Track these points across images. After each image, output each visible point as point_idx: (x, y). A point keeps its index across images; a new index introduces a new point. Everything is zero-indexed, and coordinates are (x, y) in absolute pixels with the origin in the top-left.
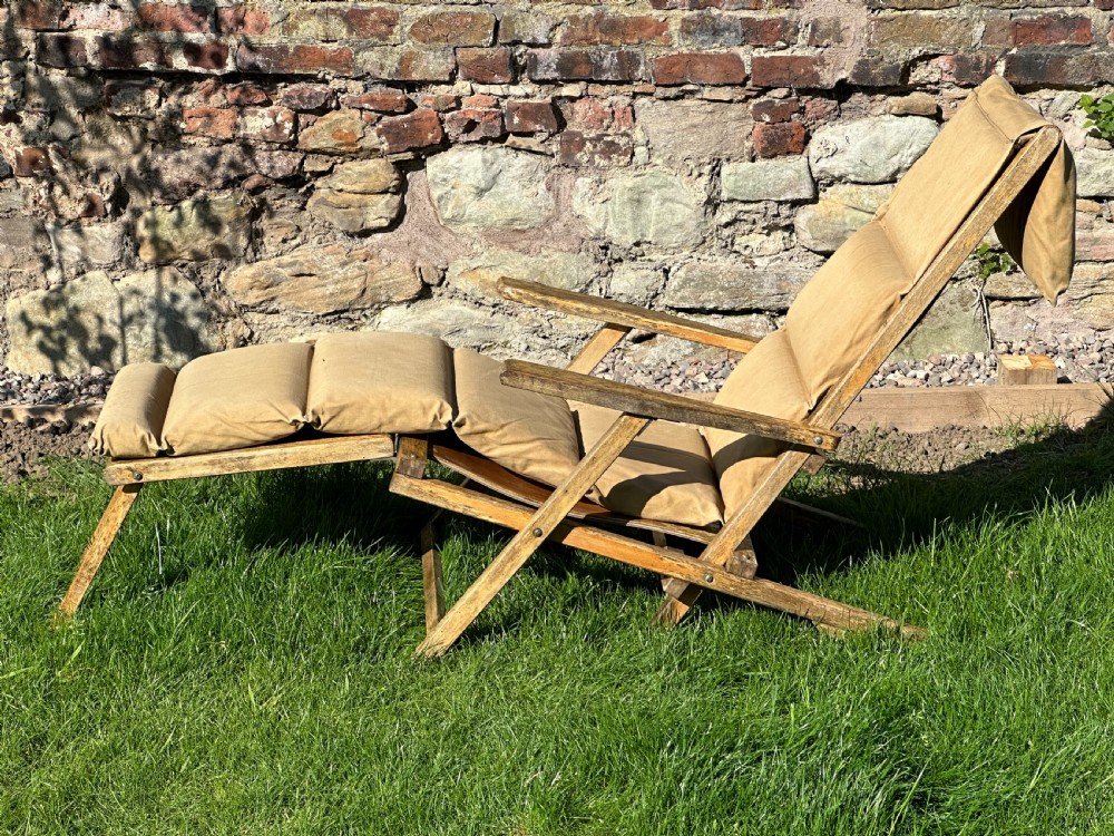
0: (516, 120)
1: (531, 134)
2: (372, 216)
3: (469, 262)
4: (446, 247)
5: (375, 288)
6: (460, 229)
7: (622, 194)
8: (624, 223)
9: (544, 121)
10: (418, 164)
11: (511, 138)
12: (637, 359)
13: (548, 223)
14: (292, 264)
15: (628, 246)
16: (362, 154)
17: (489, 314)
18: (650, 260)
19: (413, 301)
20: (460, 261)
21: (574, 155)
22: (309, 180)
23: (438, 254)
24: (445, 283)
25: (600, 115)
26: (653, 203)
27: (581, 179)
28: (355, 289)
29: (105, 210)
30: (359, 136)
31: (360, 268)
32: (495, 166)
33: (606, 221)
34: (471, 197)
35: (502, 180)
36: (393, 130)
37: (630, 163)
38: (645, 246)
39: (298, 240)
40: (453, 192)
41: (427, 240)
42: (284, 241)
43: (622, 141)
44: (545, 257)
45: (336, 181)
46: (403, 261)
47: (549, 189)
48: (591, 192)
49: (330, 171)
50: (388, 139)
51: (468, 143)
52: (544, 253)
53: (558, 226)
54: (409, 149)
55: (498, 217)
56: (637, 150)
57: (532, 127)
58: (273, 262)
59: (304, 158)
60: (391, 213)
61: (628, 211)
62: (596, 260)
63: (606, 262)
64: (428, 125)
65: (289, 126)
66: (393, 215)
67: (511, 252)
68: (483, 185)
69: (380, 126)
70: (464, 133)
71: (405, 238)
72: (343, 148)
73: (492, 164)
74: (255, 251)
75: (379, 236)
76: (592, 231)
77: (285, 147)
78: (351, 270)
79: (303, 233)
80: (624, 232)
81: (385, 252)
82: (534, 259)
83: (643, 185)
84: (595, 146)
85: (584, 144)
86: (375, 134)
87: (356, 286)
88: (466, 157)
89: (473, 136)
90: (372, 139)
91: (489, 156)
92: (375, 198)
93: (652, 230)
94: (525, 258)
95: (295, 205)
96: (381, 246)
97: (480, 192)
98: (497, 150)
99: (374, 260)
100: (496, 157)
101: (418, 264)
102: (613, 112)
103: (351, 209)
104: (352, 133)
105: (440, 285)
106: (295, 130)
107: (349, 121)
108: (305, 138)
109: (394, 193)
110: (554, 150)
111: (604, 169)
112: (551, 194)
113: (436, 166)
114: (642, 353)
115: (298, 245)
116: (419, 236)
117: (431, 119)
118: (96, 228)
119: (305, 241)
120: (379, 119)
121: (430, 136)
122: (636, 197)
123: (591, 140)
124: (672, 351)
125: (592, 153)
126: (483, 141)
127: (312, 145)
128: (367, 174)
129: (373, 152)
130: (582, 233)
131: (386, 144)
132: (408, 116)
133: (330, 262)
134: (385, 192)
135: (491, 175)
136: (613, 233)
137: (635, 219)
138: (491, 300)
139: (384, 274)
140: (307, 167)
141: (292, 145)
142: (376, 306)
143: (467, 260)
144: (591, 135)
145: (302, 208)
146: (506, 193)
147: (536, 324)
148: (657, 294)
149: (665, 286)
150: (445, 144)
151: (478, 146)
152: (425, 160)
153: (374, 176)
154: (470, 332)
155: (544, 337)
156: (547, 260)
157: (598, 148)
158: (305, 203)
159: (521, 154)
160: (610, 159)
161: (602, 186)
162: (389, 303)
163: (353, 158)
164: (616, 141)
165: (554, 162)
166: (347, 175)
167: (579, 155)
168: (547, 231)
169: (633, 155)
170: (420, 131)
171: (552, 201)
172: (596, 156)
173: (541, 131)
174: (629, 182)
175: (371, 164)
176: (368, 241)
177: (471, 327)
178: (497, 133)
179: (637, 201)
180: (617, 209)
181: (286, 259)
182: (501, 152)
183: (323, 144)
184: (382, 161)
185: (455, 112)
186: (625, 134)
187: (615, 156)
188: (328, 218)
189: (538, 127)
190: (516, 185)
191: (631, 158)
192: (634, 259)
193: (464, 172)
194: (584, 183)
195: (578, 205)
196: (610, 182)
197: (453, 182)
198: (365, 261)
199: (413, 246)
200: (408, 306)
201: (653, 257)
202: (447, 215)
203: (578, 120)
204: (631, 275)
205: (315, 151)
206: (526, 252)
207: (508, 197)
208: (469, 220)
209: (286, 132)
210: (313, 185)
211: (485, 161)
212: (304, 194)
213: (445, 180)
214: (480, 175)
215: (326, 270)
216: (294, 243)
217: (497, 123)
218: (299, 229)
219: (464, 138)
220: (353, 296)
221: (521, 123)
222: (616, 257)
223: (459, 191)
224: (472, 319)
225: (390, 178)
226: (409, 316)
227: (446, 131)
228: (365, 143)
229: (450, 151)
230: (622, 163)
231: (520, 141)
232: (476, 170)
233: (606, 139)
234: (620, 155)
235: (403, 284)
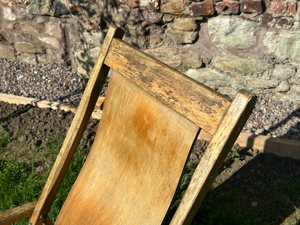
0: (245, 7)
1: (251, 13)
2: (186, 39)
3: (220, 58)
4: (212, 52)
5: (186, 63)
6: (218, 46)
7: (284, 40)
8: (283, 51)
9: (257, 8)
10: (205, 20)
11: (242, 14)
12: (278, 98)
13: (252, 47)
14: (158, 53)
15: (283, 60)
16: (184, 16)
17: (225, 76)
18: (291, 65)
19: (199, 68)
20: (217, 57)
21: (268, 23)
22: (165, 23)
23: (209, 54)
24: (210, 63)
25: (282, 8)
26: (297, 45)
27: (269, 32)
28: (178, 63)
29: (98, 28)
30: (182, 9)
31: (181, 56)
32: (234, 24)
33: (276, 50)
34: (223, 36)
35: (236, 29)
36: (195, 8)
37: (291, 28)
38: (290, 60)
39: (161, 43)
40: (216, 33)
41: (206, 49)
42: (157, 43)
43: (289, 19)
44: (249, 60)
45: (175, 25)
46: (196, 55)
47: (255, 35)
48: (272, 38)
49: (172, 21)
50: (193, 12)
51: (224, 15)
52: (249, 58)
53: (256, 49)
54: (201, 16)
55: (233, 44)
56: (295, 23)
57: (251, 10)
58: (152, 50)
59: (163, 15)
60: (193, 38)
61: (286, 47)
62: (269, 62)
63: (273, 64)
64: (209, 7)
65: (157, 4)
66: (194, 39)
67: (236, 56)
68: (228, 31)
69: (190, 6)
70: (223, 11)
71: (197, 47)
72: (177, 13)
73: (233, 23)
74: (147, 46)
75: (189, 45)
76: (269, 52)
77: (156, 11)
78: (178, 57)
79: (163, 41)
80: (282, 54)
81: (190, 51)
82: (244, 60)
83: (294, 37)
84: (277, 21)
85: (272, 19)
86: (188, 9)
87: (179, 62)
88: (223, 20)
89: (227, 12)
90: (187, 11)
91: (232, 20)
92: (188, 33)
93: (294, 54)
94: (241, 59)
95: (160, 31)
96: (189, 49)
97: (227, 34)
98: (237, 18)
99: (186, 54)
100: (235, 21)
101: (202, 57)
102: (288, 7)
103: (179, 36)
104: (180, 8)
105: (209, 63)
106: (159, 5)
107: (179, 4)
108: (163, 8)
109: (194, 31)
110: (260, 20)
111: (279, 29)
112: (255, 37)
113: (211, 23)
114: (280, 96)
115: (161, 45)
116: (203, 47)
117: (210, 5)
118: (96, 34)
119: (164, 44)
120: (190, 3)
121: (209, 11)
122: (290, 42)
123: (276, 18)
124: (292, 98)
125: (275, 23)
126: (231, 14)
127: (165, 11)
128: (185, 24)
129: (187, 16)
130: (265, 52)
131: (192, 13)
132: (202, 3)
133: (170, 53)
134: (191, 31)
135: (232, 28)
136: (278, 54)
137: (287, 50)
138: (226, 71)
139: (189, 59)
140: (164, 20)
141: (159, 11)
142: (186, 68)
143: (219, 57)
144: (276, 16)
145: (163, 32)
146: (237, 35)
147: (241, 82)
148: (291, 77)
149: (295, 74)
150: (216, 14)
151: (228, 16)
152: (208, 19)
153: (187, 25)
154: (217, 81)
155: (244, 86)
156: (249, 61)
157: (278, 21)
158: (164, 31)
159: (245, 21)
160: (282, 26)
161: (276, 36)
162: (191, 68)
163: (181, 17)
164: (287, 19)
165: (259, 24)
166: (178, 23)
167: (269, 23)
168: (251, 50)
169: (293, 25)
170: (205, 9)
171: (255, 40)
172: (277, 25)
173: (255, 12)
174: (289, 35)
175: (187, 20)
176: (185, 47)
177: (218, 79)
178: (237, 12)
179: (291, 42)
180: (281, 45)
181: (157, 50)
182: (237, 19)
183: (169, 11)
184: (191, 19)
185: (221, 2)
186: (291, 16)
187: (284, 25)
188: (171, 37)
189: (254, 11)
190: (242, 32)
191: (292, 26)
192: (284, 64)
193: (222, 26)
194: (269, 34)
195: (265, 42)
196: (280, 35)
197: (217, 29)
198: (183, 54)
199: (200, 51)
200: (197, 70)
201: (293, 64)
202: (214, 41)
203: (272, 9)
204: (282, 70)
205: (167, 13)
206: (241, 57)
207: (238, 36)
208: (222, 43)
209: (156, 6)
210: (166, 26)
211: (230, 22)
212: (164, 28)
213: (214, 28)
214: (227, 28)
215: (169, 56)
216: (160, 44)
217: (237, 8)
218: (162, 40)
219: (223, 13)
220: (177, 65)
221: (247, 9)
222: (277, 62)
223: (219, 33)
224: (218, 76)
225: (194, 26)
226: (197, 73)
227: (216, 9)
228: (185, 12)
229: (217, 17)
230: (287, 28)
231: (246, 15)
232: (226, 26)
233: (282, 18)
234: (287, 25)
235: (196, 63)
